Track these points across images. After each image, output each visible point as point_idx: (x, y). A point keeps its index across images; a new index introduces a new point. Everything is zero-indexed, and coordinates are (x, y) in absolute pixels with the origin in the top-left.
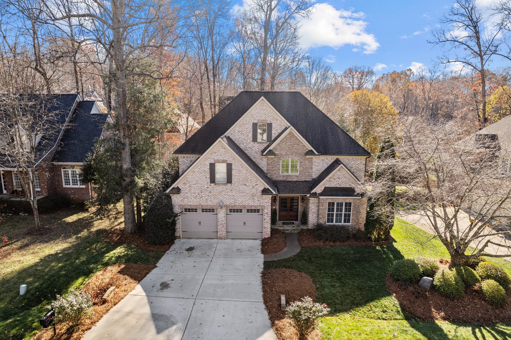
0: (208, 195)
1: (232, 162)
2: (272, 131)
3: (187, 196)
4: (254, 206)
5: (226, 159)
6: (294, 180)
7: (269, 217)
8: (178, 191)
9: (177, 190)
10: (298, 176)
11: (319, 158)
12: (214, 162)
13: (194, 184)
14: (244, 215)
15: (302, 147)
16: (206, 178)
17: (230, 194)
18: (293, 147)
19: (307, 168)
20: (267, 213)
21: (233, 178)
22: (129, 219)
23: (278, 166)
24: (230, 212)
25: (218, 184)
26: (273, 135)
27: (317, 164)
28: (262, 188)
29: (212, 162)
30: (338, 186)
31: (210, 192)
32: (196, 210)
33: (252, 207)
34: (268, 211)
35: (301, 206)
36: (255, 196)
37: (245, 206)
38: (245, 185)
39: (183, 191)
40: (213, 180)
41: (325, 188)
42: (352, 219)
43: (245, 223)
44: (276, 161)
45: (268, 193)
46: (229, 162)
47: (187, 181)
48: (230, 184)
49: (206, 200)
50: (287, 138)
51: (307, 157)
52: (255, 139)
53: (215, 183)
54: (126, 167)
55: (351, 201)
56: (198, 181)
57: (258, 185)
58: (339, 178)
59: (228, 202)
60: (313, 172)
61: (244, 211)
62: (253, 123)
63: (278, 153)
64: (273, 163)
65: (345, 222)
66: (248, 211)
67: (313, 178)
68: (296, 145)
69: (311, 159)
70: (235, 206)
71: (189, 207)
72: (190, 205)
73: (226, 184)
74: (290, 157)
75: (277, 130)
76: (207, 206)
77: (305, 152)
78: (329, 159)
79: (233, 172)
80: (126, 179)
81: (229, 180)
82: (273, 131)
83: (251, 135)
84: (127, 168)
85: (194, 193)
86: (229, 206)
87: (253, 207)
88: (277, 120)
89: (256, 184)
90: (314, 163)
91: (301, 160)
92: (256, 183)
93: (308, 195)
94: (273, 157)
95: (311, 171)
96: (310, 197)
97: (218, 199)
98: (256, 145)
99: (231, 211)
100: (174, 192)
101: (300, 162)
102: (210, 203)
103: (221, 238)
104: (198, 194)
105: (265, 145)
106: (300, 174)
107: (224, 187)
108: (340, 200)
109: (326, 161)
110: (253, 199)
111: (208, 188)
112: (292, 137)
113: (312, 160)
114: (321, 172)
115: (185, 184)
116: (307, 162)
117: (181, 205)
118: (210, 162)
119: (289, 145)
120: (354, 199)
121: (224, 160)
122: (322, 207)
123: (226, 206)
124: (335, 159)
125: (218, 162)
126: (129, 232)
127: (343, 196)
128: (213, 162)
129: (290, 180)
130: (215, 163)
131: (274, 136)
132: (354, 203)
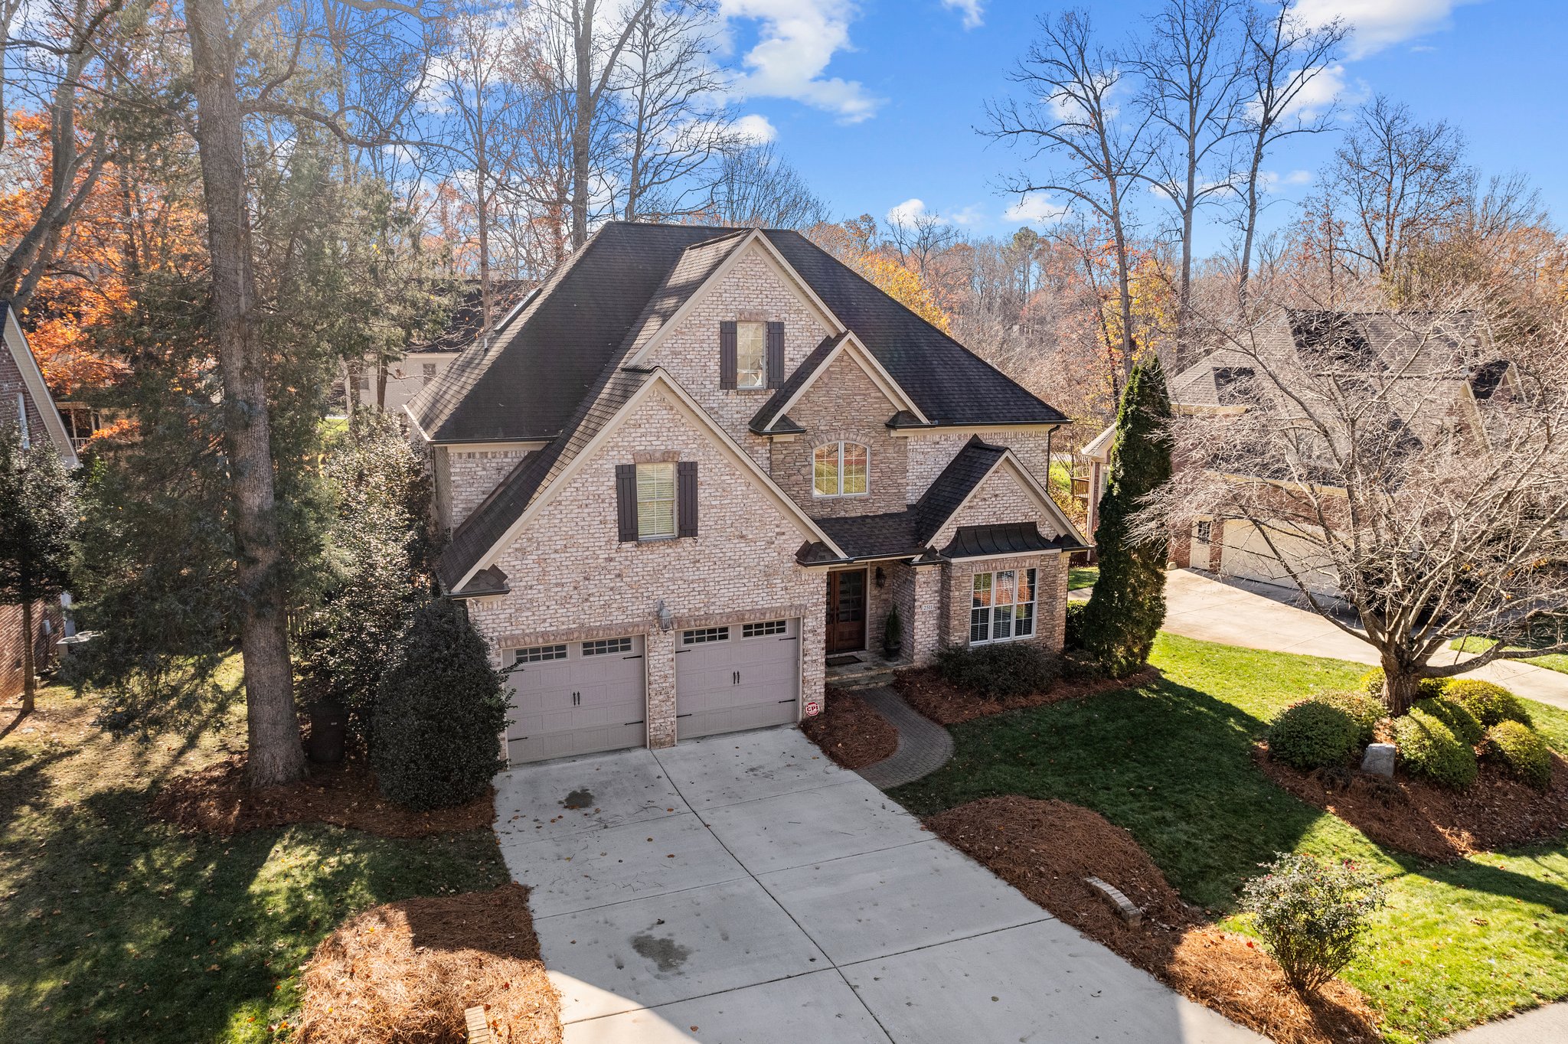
0: (612, 589)
1: (696, 459)
2: (784, 349)
3: (531, 601)
4: (771, 610)
5: (676, 448)
6: (853, 515)
7: (819, 642)
8: (495, 582)
9: (493, 580)
10: (867, 500)
11: (925, 437)
12: (632, 462)
13: (556, 551)
14: (738, 650)
15: (876, 403)
16: (603, 522)
17: (690, 575)
18: (849, 404)
19: (892, 472)
20: (813, 631)
21: (701, 515)
22: (275, 724)
23: (804, 471)
24: (687, 641)
25: (649, 542)
26: (787, 362)
27: (920, 457)
28: (796, 546)
29: (624, 462)
30: (993, 521)
31: (619, 576)
32: (561, 652)
33: (764, 614)
34: (816, 622)
35: (874, 597)
36: (776, 572)
37: (743, 615)
38: (742, 537)
39: (514, 580)
40: (628, 530)
41: (959, 531)
42: (1039, 621)
43: (736, 676)
44: (800, 455)
45: (823, 558)
46: (685, 460)
47: (529, 540)
48: (690, 540)
49: (606, 605)
50: (832, 372)
51: (894, 434)
52: (728, 380)
53: (637, 539)
54: (258, 501)
55: (1036, 564)
56: (572, 537)
57: (783, 534)
58: (996, 496)
59: (685, 604)
60: (908, 484)
61: (735, 633)
62: (721, 323)
63: (804, 424)
64: (788, 459)
65: (1018, 633)
66: (748, 630)
67: (909, 502)
68: (858, 398)
69: (901, 442)
70: (707, 615)
71: (540, 640)
72: (544, 634)
73: (675, 540)
74: (842, 436)
75: (799, 346)
76: (609, 628)
77: (886, 419)
78: (952, 440)
79: (702, 495)
80: (259, 553)
81: (688, 526)
82: (789, 352)
83: (714, 366)
84: (261, 508)
85: (557, 585)
86: (688, 622)
87: (768, 615)
88: (799, 312)
89: (777, 530)
90: (910, 455)
91: (876, 447)
92: (778, 526)
93: (917, 558)
94: (791, 438)
95: (904, 481)
96: (922, 563)
97: (648, 598)
98: (733, 399)
99: (689, 637)
100: (483, 586)
101: (873, 454)
102: (618, 618)
103: (660, 744)
104: (575, 588)
105: (763, 400)
106: (872, 492)
107: (669, 551)
108: (1007, 565)
109: (944, 444)
110: (770, 586)
111: (611, 560)
112: (846, 370)
113: (906, 445)
114: (931, 481)
115: (522, 552)
116: (891, 453)
117: (506, 639)
118: (617, 463)
119: (839, 398)
120: (1043, 558)
121: (668, 452)
122: (957, 593)
123: (679, 620)
124: (969, 438)
125: (648, 462)
126: (280, 777)
127: (1015, 550)
128: (628, 460)
129: (842, 514)
130: (634, 466)
131: (790, 368)
132: (1043, 570)
